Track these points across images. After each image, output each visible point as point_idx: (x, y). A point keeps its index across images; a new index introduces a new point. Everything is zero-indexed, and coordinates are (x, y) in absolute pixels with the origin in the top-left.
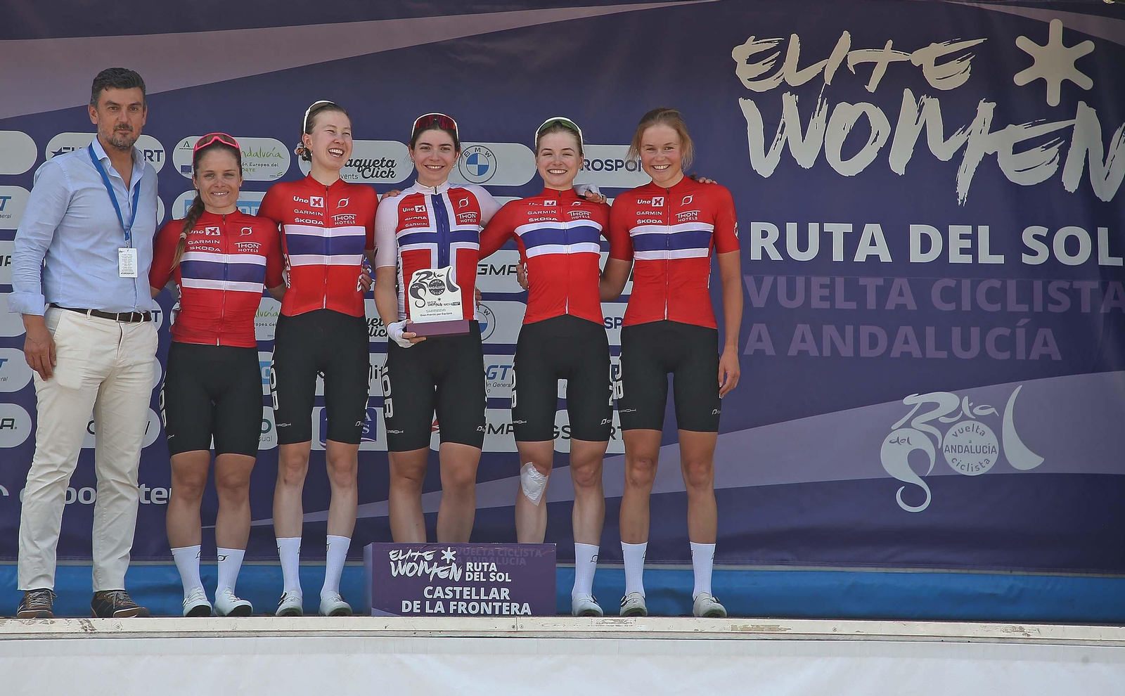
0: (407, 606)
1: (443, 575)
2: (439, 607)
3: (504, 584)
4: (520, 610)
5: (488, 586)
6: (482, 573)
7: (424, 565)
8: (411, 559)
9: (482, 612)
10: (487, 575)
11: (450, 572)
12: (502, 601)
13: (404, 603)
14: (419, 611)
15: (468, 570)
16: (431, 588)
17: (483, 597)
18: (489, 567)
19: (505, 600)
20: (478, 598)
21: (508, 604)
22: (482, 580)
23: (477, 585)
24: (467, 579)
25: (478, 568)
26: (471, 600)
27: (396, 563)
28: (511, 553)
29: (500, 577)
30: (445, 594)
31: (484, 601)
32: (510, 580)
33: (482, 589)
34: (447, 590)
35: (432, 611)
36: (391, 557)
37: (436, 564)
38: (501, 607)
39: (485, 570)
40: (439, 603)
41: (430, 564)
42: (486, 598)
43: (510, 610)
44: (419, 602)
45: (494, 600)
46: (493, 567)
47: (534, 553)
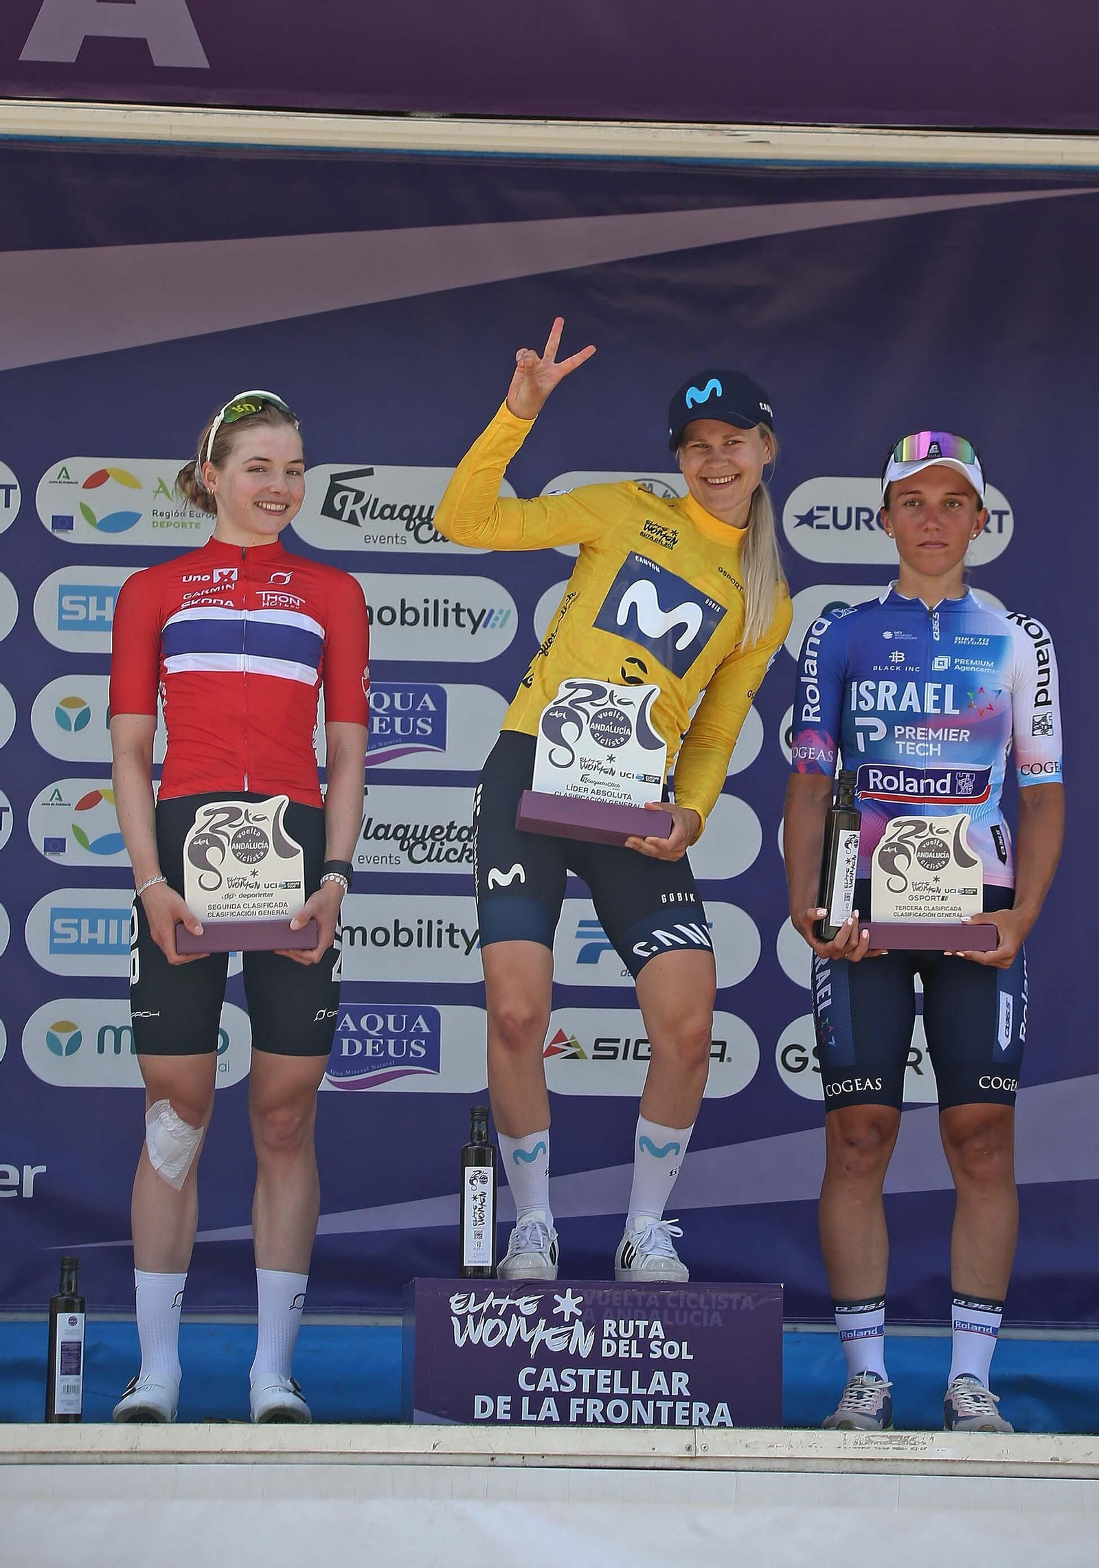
0: (484, 1407)
1: (556, 1346)
2: (549, 1408)
3: (679, 1364)
4: (710, 1417)
5: (647, 1368)
6: (634, 1342)
7: (518, 1324)
8: (492, 1313)
9: (635, 1420)
10: (644, 1345)
11: (570, 1339)
12: (675, 1399)
13: (479, 1399)
14: (508, 1417)
15: (606, 1335)
16: (533, 1371)
17: (636, 1389)
18: (648, 1329)
19: (681, 1397)
20: (626, 1391)
21: (687, 1405)
22: (635, 1355)
23: (626, 1366)
24: (605, 1354)
25: (626, 1331)
26: (613, 1396)
27: (463, 1320)
28: (694, 1302)
29: (671, 1350)
30: (560, 1382)
31: (637, 1397)
32: (691, 1357)
33: (635, 1374)
34: (564, 1375)
35: (534, 1417)
36: (454, 1307)
37: (542, 1322)
38: (672, 1412)
39: (642, 1335)
40: (549, 1401)
41: (532, 1323)
42: (644, 1391)
43: (690, 1417)
44: (509, 1399)
45: (658, 1396)
46: (657, 1329)
47: (740, 1302)
